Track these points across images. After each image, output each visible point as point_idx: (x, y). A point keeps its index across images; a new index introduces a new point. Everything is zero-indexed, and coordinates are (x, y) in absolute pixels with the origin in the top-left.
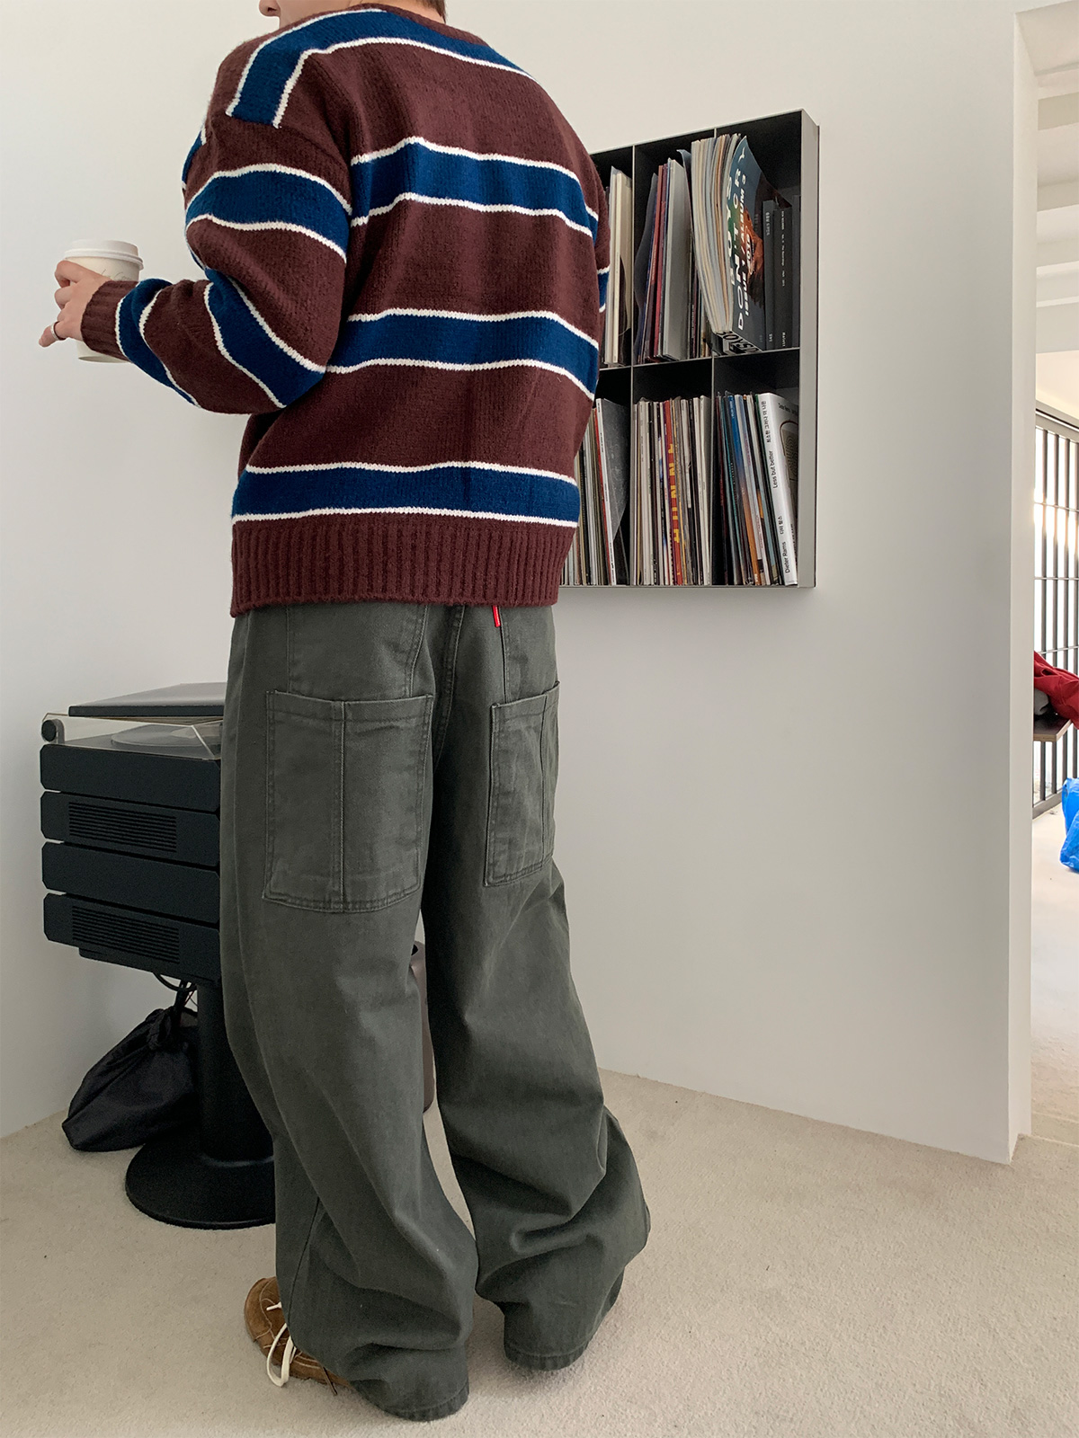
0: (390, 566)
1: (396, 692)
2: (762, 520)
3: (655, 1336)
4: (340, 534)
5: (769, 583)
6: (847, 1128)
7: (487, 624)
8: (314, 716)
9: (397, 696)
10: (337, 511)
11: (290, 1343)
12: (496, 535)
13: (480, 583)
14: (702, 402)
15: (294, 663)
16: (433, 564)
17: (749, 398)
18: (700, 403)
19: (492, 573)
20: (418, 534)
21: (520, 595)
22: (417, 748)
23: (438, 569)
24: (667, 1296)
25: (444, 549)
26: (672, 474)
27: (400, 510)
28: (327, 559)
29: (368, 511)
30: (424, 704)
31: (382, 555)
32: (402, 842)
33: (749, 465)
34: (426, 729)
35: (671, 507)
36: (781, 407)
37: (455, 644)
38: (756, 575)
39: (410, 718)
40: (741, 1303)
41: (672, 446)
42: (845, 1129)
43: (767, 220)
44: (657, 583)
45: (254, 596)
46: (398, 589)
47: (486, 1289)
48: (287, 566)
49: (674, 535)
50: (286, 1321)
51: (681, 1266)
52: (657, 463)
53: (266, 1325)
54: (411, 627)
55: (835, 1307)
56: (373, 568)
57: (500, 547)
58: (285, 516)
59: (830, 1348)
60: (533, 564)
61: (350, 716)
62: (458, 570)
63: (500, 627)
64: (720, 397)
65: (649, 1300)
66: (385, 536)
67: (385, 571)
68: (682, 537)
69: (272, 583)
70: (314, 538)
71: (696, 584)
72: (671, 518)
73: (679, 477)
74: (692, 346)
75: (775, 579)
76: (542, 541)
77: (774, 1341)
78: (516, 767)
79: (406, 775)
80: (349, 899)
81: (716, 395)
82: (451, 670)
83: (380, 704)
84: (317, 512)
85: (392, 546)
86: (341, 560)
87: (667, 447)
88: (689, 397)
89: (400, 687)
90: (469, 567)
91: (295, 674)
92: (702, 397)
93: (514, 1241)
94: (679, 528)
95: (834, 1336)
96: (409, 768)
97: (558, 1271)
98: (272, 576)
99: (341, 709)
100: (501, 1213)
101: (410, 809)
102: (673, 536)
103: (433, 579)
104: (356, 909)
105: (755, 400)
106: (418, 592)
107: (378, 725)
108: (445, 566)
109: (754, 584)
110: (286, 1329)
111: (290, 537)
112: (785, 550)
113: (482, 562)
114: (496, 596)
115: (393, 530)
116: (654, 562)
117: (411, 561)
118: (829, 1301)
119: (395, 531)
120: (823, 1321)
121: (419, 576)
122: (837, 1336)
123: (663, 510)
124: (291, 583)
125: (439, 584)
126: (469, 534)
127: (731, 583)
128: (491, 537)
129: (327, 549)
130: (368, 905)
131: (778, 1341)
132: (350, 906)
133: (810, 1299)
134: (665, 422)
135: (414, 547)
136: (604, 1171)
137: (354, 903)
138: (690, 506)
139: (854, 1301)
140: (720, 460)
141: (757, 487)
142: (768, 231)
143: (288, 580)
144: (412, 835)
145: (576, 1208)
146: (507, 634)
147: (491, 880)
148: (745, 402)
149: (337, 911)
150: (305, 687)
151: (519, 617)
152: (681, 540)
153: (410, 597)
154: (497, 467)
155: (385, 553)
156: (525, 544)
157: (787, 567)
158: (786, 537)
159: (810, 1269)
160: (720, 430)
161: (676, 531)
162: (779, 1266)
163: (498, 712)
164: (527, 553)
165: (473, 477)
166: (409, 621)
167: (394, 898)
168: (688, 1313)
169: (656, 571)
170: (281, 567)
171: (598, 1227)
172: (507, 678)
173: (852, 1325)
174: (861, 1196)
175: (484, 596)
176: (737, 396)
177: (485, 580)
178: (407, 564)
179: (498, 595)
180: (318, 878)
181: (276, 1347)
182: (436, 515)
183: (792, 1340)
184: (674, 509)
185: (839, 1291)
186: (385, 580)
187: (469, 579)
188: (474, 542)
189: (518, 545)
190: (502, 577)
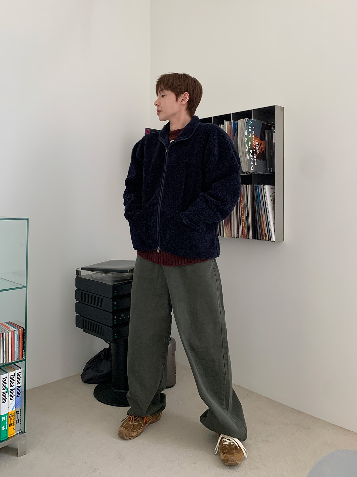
2: (266, 221)
17: (262, 186)
33: (262, 205)
36: (270, 190)
38: (264, 237)
41: (242, 198)
43: (266, 135)
44: (238, 237)
71: (248, 238)
72: (242, 219)
73: (244, 207)
75: (269, 239)
81: (253, 184)
88: (246, 185)
92: (249, 185)
102: (242, 224)
105: (264, 188)
109: (264, 240)
112: (271, 231)
116: (237, 231)
123: (240, 216)
127: (258, 239)
138: (247, 216)
140: (254, 203)
141: (265, 212)
142: (266, 139)
152: (244, 225)
157: (272, 236)
158: (271, 227)
160: (254, 194)
161: (243, 223)
169: (238, 234)
176: (259, 185)
184: (243, 216)
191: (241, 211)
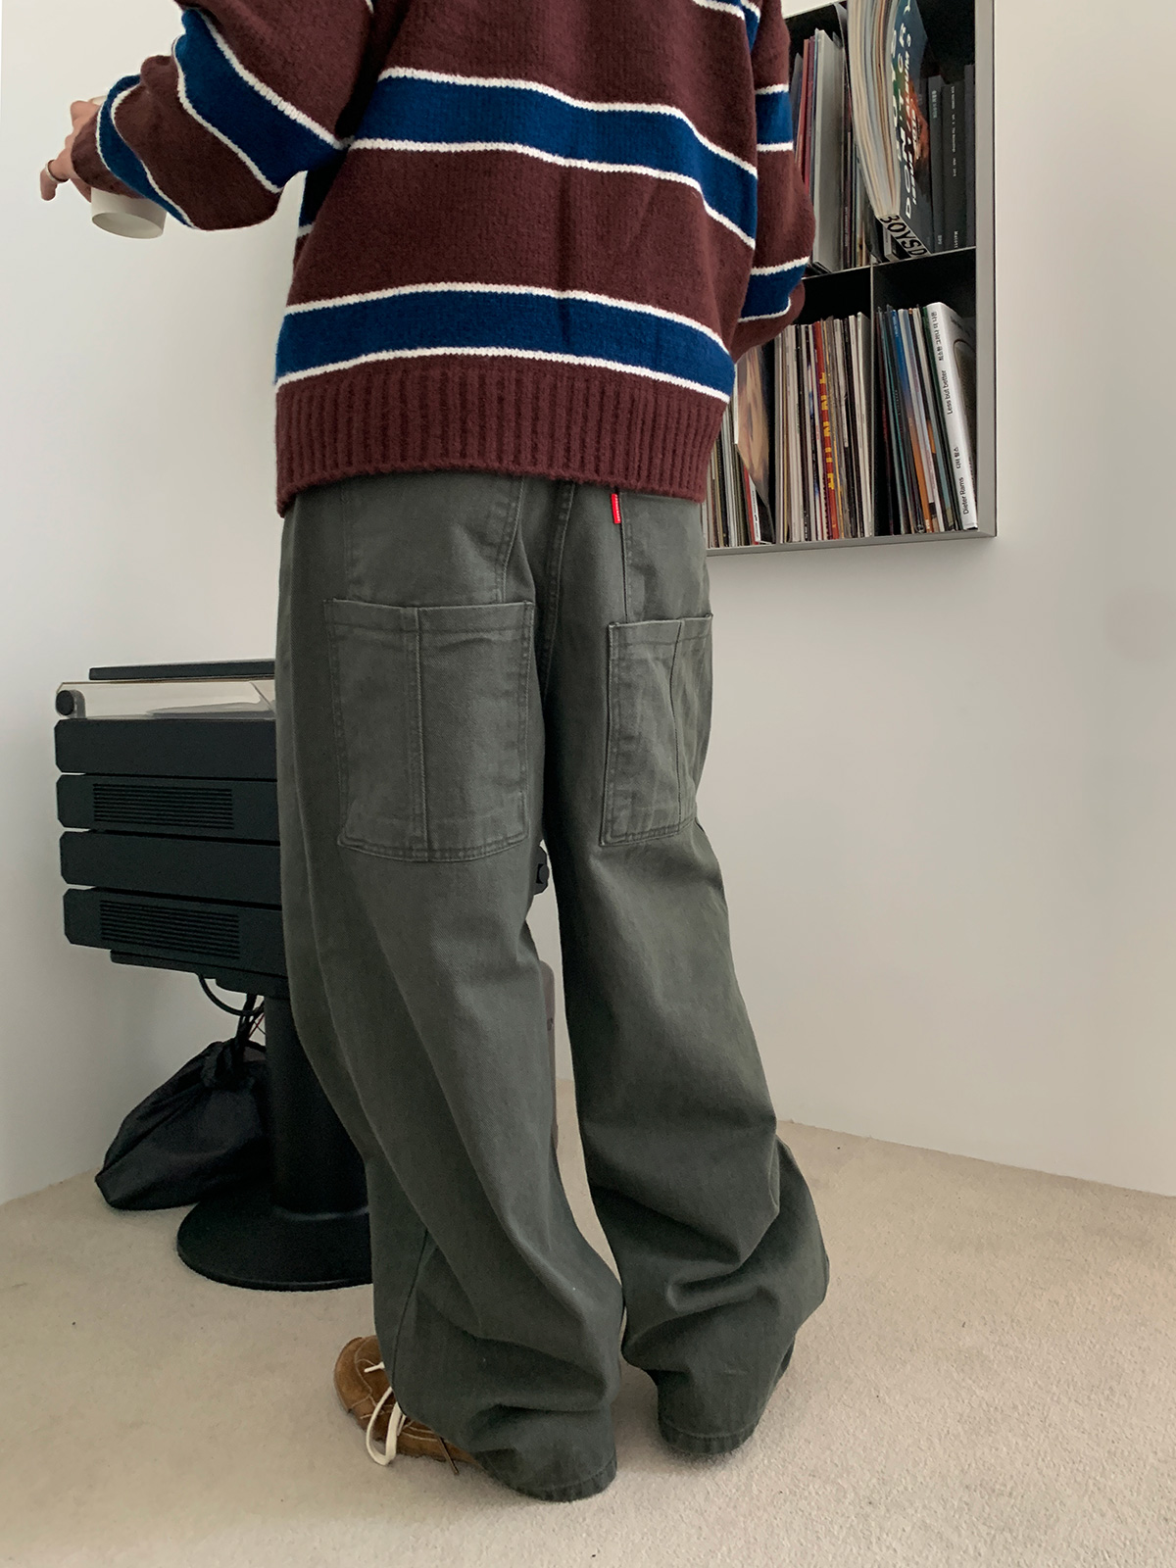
0: (470, 424)
1: (487, 596)
2: (934, 456)
3: (836, 1401)
4: (402, 383)
5: (942, 529)
6: (1041, 1172)
7: (603, 520)
8: (379, 628)
9: (487, 600)
10: (399, 354)
11: (396, 1411)
12: (610, 390)
13: (590, 451)
14: (859, 319)
15: (353, 563)
16: (527, 424)
17: (916, 311)
18: (857, 322)
19: (606, 441)
20: (506, 383)
21: (644, 473)
22: (514, 669)
23: (534, 432)
24: (847, 1357)
25: (541, 403)
26: (825, 407)
27: (482, 351)
28: (384, 416)
29: (440, 351)
30: (522, 613)
31: (459, 408)
32: (501, 782)
33: (917, 391)
34: (526, 645)
35: (823, 447)
36: (953, 321)
37: (561, 543)
38: (927, 522)
39: (505, 629)
40: (936, 1363)
41: (824, 375)
42: (1039, 1174)
43: (934, 100)
44: (809, 538)
45: (297, 475)
46: (481, 454)
47: (633, 1351)
48: (335, 430)
49: (829, 481)
50: (390, 1382)
51: (860, 1324)
52: (806, 396)
53: (364, 1390)
54: (502, 513)
55: (1049, 1367)
56: (447, 426)
57: (616, 408)
58: (331, 368)
59: (1048, 1412)
60: (661, 437)
61: (427, 626)
62: (560, 433)
63: (621, 524)
64: (881, 314)
65: (825, 1361)
66: (463, 384)
67: (464, 431)
68: (838, 483)
69: (318, 455)
70: (368, 391)
71: (856, 536)
72: (824, 461)
73: (833, 410)
74: (846, 254)
75: (951, 524)
76: (676, 409)
77: (980, 1405)
78: (642, 706)
79: (503, 703)
80: (436, 846)
81: (876, 310)
82: (556, 579)
83: (465, 610)
84: (372, 357)
85: (473, 397)
86: (404, 416)
87: (819, 377)
88: (844, 317)
89: (490, 589)
90: (576, 430)
91: (355, 575)
92: (860, 313)
93: (671, 1295)
94: (834, 472)
95: (1052, 1399)
96: (507, 693)
97: (724, 1331)
98: (317, 446)
99: (414, 616)
100: (653, 1261)
101: (511, 745)
102: (826, 481)
103: (527, 442)
104: (446, 858)
105: (924, 315)
106: (508, 459)
107: (464, 637)
108: (544, 427)
109: (925, 532)
110: (391, 1395)
111: (337, 394)
112: (963, 487)
113: (592, 424)
114: (612, 473)
115: (473, 376)
116: (805, 514)
117: (498, 418)
118: (1041, 1361)
119: (477, 379)
120: (1036, 1382)
121: (509, 437)
122: (1055, 1399)
123: (815, 452)
124: (339, 450)
125: (535, 448)
126: (573, 385)
127: (897, 532)
128: (603, 393)
129: (385, 403)
130: (461, 854)
131: (984, 1406)
132: (438, 855)
133: (1017, 1358)
134: (815, 347)
135: (501, 400)
136: (777, 1208)
137: (442, 850)
138: (847, 445)
139: (1071, 1360)
140: (882, 387)
141: (928, 418)
142: (935, 115)
143: (336, 448)
144: (515, 775)
145: (745, 1253)
146: (630, 534)
147: (609, 838)
148: (911, 316)
149: (420, 860)
150: (366, 591)
151: (646, 515)
152: (836, 486)
153: (496, 465)
154: (604, 300)
155: (463, 406)
156: (651, 409)
157: (966, 506)
158: (963, 471)
159: (1015, 1325)
160: (882, 352)
161: (830, 476)
162: (977, 1323)
163: (617, 633)
164: (654, 421)
165: (572, 310)
166: (500, 504)
167: (494, 847)
168: (873, 1377)
169: (808, 525)
170: (326, 434)
171: (770, 1279)
172: (629, 592)
173: (1071, 1387)
174: (1066, 1245)
175: (597, 471)
176: (901, 311)
177: (598, 450)
178: (493, 423)
179: (616, 471)
180: (395, 822)
181: (378, 1416)
182: (529, 359)
183: (1002, 1403)
184: (828, 450)
185: (1052, 1349)
186: (464, 444)
187: (575, 445)
188: (581, 397)
189: (641, 406)
190: (620, 449)
191: (822, 429)
